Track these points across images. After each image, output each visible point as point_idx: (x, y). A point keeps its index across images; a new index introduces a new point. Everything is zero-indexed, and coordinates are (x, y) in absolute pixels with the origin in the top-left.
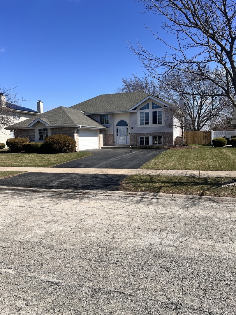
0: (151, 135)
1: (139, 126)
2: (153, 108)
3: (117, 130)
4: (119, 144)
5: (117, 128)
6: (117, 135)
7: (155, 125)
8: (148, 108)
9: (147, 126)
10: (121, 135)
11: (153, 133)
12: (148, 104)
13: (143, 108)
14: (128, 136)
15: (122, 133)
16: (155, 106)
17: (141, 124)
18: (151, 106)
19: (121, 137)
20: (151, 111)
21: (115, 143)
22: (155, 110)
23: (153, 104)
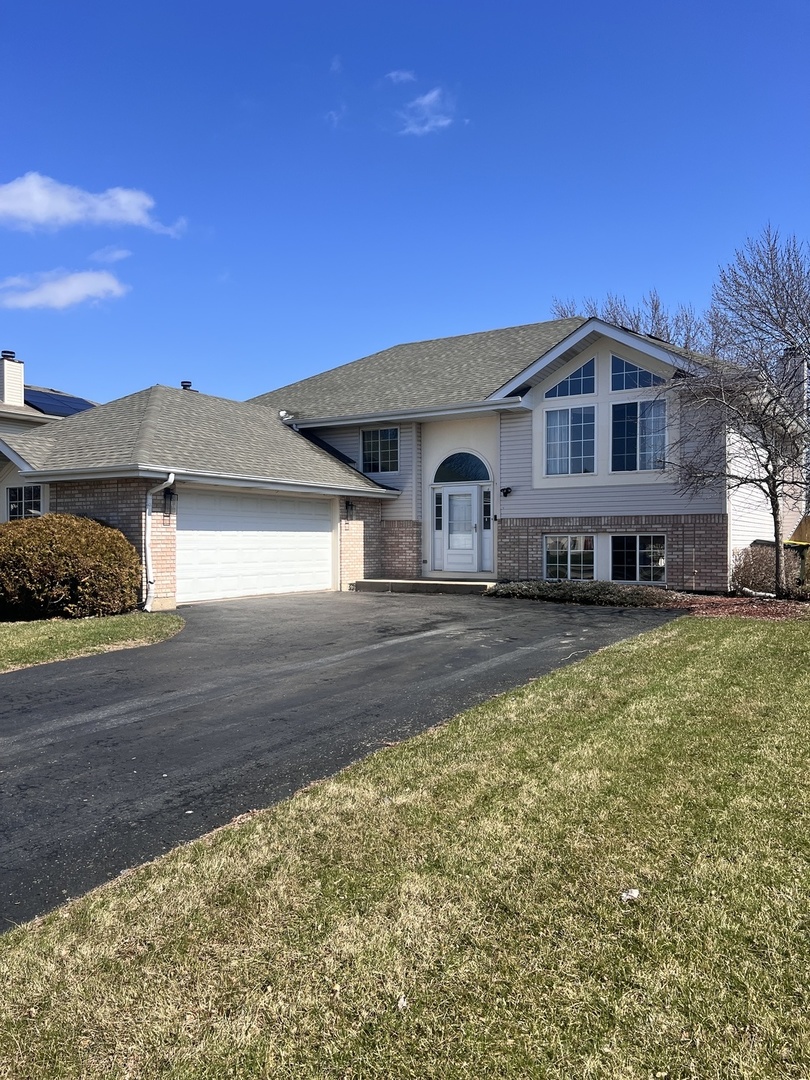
0: (605, 531)
1: (540, 480)
2: (617, 385)
3: (439, 499)
4: (446, 567)
5: (437, 491)
6: (439, 526)
7: (625, 478)
8: (589, 388)
9: (582, 480)
10: (455, 527)
11: (618, 521)
12: (589, 368)
13: (562, 390)
14: (488, 533)
15: (458, 514)
16: (626, 375)
17: (552, 470)
18: (603, 376)
19: (453, 536)
20: (603, 400)
21: (427, 567)
22: (626, 397)
23: (617, 365)
